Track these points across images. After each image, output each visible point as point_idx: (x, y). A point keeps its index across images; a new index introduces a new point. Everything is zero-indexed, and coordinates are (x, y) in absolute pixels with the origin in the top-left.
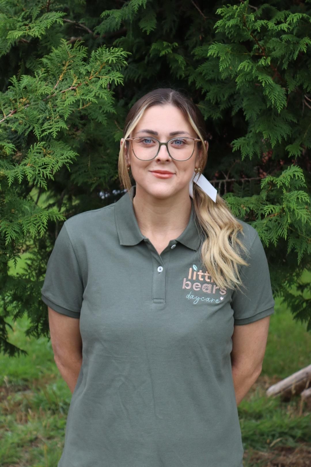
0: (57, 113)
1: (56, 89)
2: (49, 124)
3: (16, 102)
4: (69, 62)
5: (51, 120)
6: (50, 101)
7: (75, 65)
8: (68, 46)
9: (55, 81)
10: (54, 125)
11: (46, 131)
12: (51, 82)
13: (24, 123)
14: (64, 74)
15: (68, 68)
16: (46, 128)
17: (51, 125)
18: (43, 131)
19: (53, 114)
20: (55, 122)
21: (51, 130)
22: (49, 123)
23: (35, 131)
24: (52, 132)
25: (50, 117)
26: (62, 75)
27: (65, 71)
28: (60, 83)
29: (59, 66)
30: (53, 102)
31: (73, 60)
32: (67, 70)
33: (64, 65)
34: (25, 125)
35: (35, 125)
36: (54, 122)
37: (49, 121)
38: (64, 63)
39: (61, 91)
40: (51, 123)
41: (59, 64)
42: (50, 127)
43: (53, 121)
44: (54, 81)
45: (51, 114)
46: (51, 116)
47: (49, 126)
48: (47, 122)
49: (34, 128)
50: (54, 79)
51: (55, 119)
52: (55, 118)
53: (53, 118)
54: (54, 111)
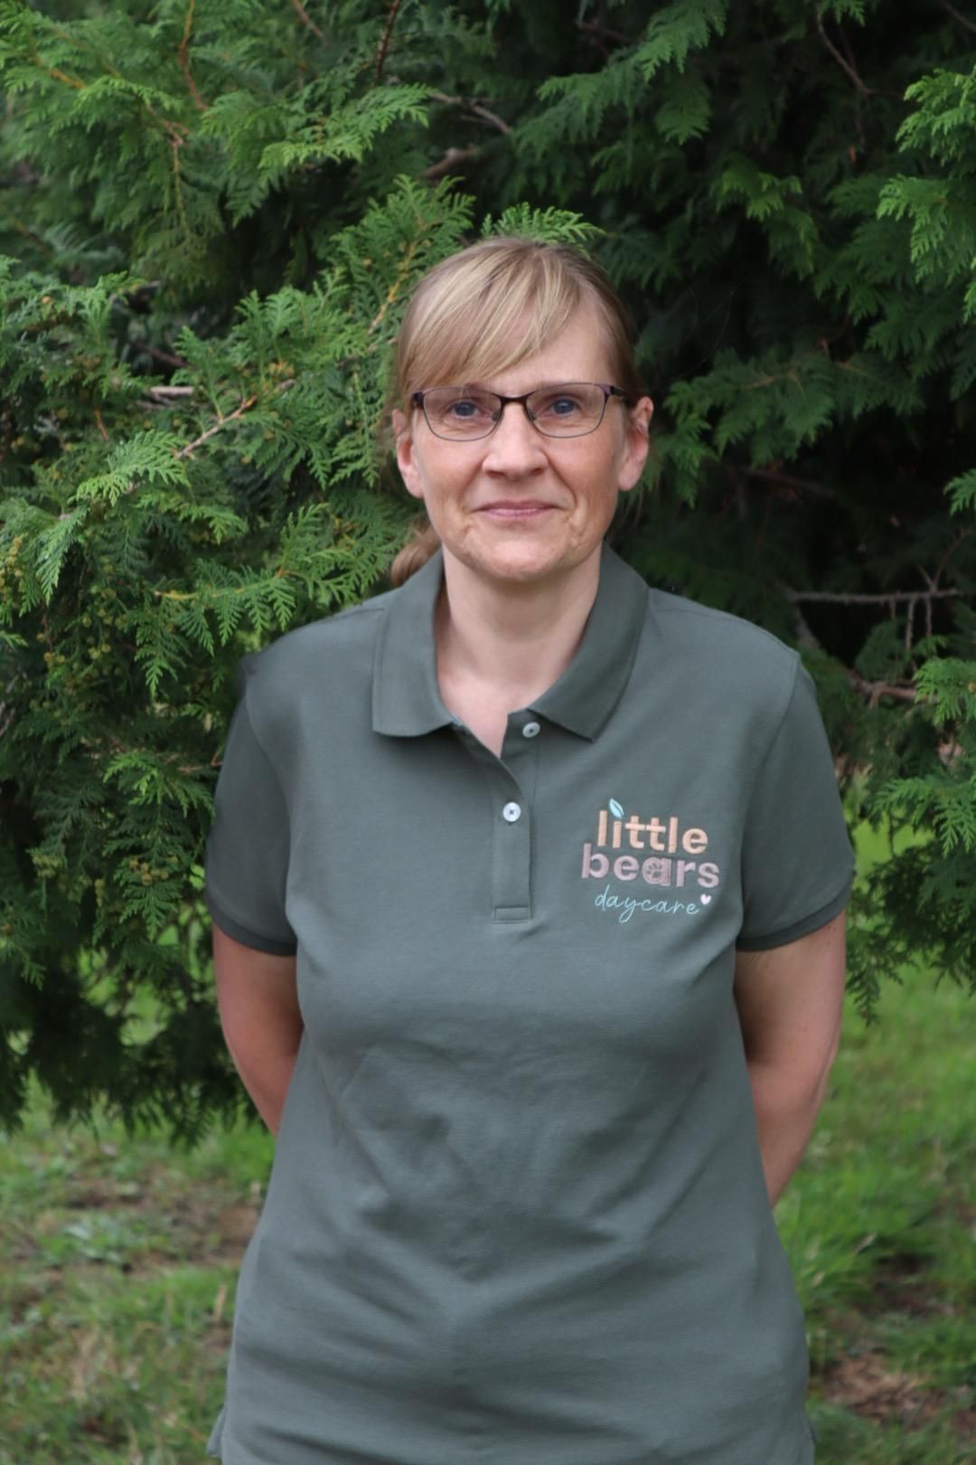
0: (376, 410)
1: (377, 331)
2: (352, 444)
3: (256, 374)
4: (419, 243)
5: (360, 431)
6: (358, 372)
7: (437, 255)
8: (417, 193)
9: (374, 306)
10: (367, 445)
11: (345, 467)
12: (361, 309)
13: (279, 439)
14: (401, 283)
15: (416, 263)
16: (343, 455)
17: (358, 447)
18: (337, 466)
19: (363, 412)
20: (371, 437)
21: (359, 465)
22: (353, 439)
23: (312, 465)
24: (363, 470)
25: (355, 422)
26: (397, 285)
27: (404, 276)
28: (390, 313)
29: (389, 258)
30: (364, 372)
31: (431, 240)
32: (412, 270)
33: (401, 255)
34: (282, 446)
35: (316, 448)
36: (367, 436)
37: (354, 434)
38: (401, 247)
39: (389, 338)
40: (360, 442)
41: (387, 254)
42: (356, 452)
43: (363, 432)
44: (371, 304)
45: (359, 411)
46: (357, 418)
47: (352, 448)
48: (347, 437)
49: (308, 456)
50: (371, 298)
51: (372, 428)
52: (370, 424)
53: (365, 424)
54: (367, 403)
